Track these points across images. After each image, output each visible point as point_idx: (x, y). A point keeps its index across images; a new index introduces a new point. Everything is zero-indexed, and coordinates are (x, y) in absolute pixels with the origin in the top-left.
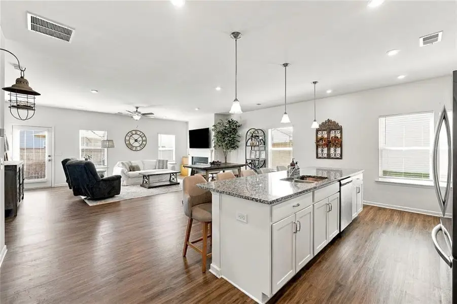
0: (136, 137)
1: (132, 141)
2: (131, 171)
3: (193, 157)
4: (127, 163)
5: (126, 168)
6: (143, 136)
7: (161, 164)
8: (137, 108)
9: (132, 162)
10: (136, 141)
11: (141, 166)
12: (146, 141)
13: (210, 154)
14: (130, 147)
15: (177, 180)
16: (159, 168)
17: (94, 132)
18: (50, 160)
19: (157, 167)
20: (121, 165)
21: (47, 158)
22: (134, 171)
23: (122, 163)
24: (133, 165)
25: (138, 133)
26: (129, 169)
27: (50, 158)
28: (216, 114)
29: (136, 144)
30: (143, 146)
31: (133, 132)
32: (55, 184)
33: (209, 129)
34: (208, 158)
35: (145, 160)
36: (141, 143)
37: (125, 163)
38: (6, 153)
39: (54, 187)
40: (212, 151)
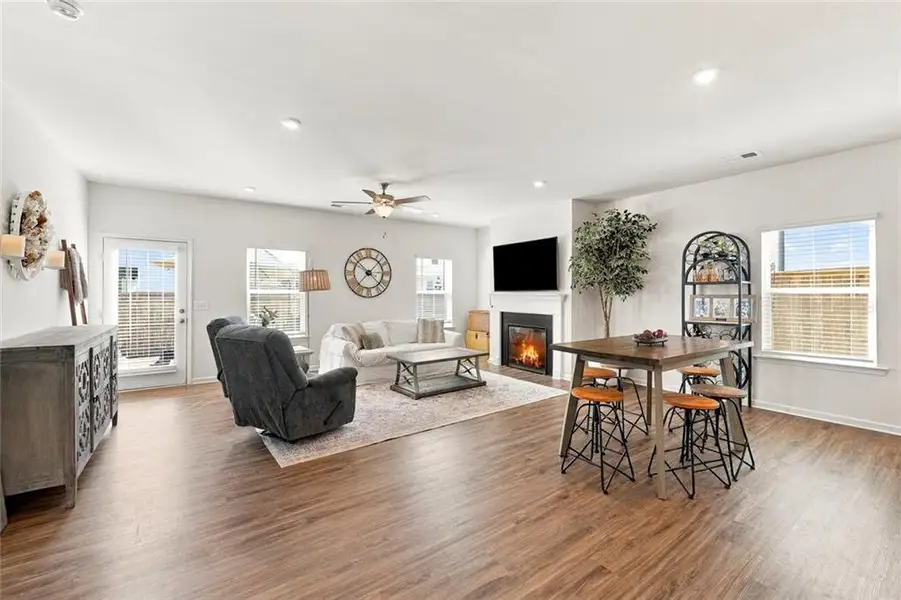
0: (369, 264)
1: (360, 274)
2: (363, 348)
3: (502, 313)
4: (353, 328)
5: (353, 341)
6: (383, 262)
7: (430, 330)
8: (385, 186)
9: (364, 325)
10: (368, 273)
11: (384, 337)
12: (390, 273)
13: (559, 305)
14: (355, 288)
15: (478, 372)
16: (424, 342)
17: (271, 251)
18: (182, 321)
19: (420, 338)
20: (341, 333)
21: (177, 316)
22: (370, 348)
23: (344, 329)
24: (368, 332)
25: (374, 254)
26: (359, 346)
27: (183, 316)
28: (576, 201)
29: (369, 282)
30: (383, 286)
31: (363, 253)
32: (192, 377)
33: (559, 241)
34: (551, 317)
35: (392, 321)
36: (378, 279)
37: (349, 328)
38: (82, 305)
39: (193, 386)
40: (566, 297)
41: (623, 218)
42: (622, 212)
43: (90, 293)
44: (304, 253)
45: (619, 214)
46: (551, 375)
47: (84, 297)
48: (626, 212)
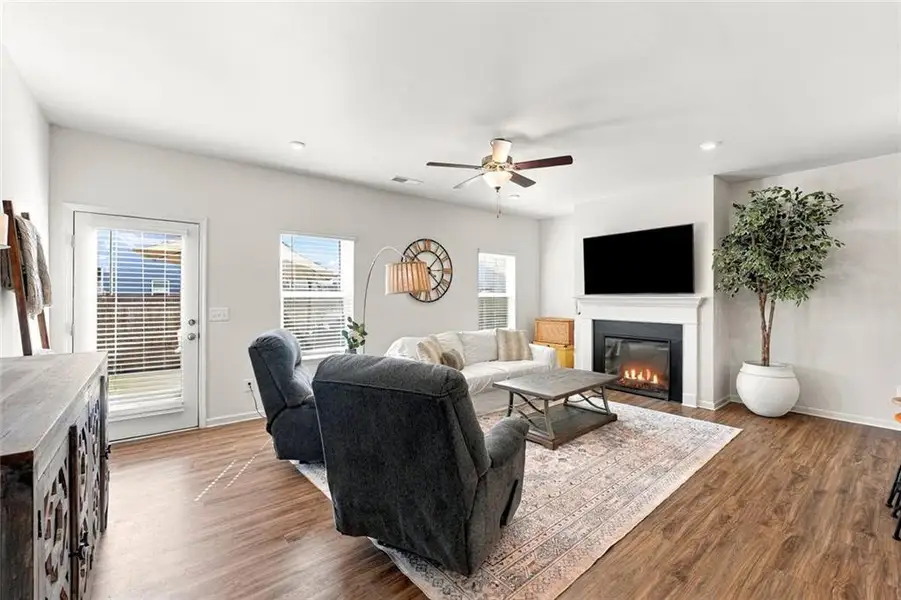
0: (427, 259)
3: (594, 321)
4: (430, 344)
6: (444, 257)
7: (512, 344)
12: (450, 272)
15: (606, 402)
16: (509, 359)
18: (192, 337)
19: (502, 354)
21: (185, 330)
23: (421, 345)
25: (433, 247)
27: (194, 330)
28: (717, 178)
30: (444, 287)
31: (421, 244)
32: (208, 417)
33: (695, 229)
34: (680, 327)
35: (465, 332)
36: (438, 278)
37: (426, 344)
38: (41, 317)
39: (207, 430)
40: (704, 301)
41: (794, 197)
42: (792, 191)
43: (54, 297)
44: (353, 243)
45: (788, 192)
46: (681, 402)
47: (45, 302)
48: (796, 189)
